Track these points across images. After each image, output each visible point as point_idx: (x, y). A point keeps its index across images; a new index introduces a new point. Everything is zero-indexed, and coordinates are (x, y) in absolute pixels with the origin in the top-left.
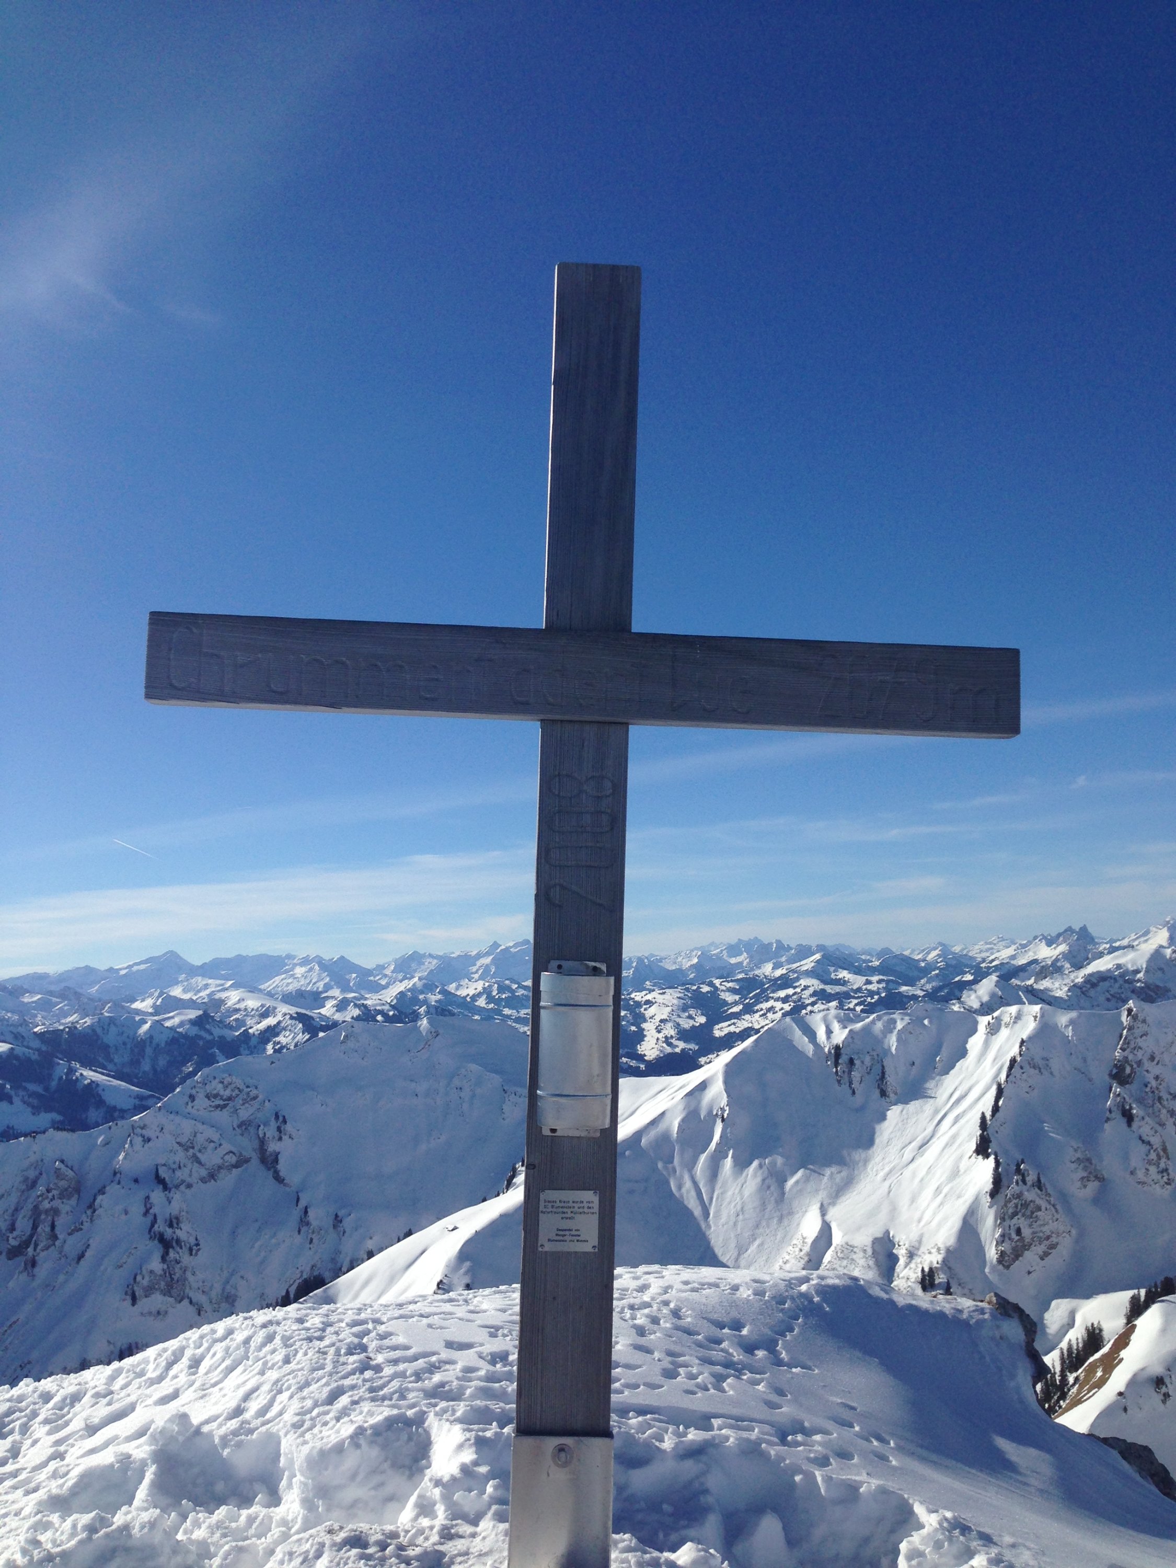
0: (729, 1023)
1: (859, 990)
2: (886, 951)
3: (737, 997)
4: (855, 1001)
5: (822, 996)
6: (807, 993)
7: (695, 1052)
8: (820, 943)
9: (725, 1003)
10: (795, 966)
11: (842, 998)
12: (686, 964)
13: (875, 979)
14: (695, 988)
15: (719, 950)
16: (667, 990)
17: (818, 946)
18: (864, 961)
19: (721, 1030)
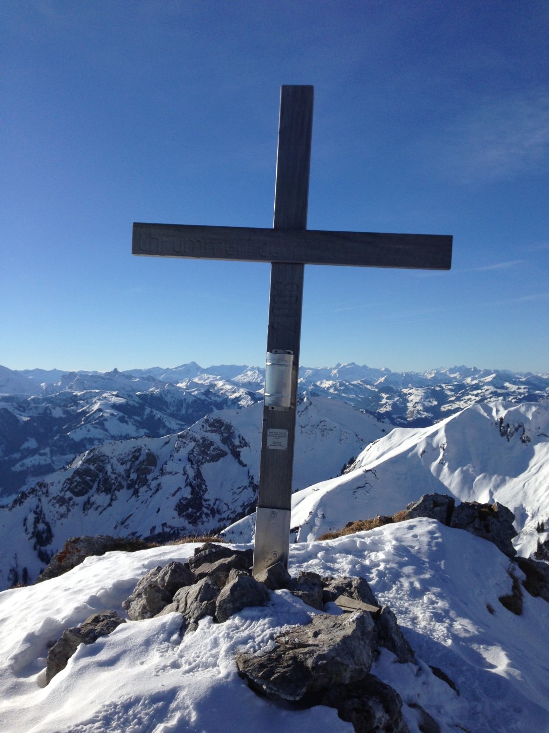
0: (448, 405)
1: (514, 392)
2: (529, 374)
3: (453, 393)
4: (512, 397)
5: (495, 394)
6: (487, 393)
7: (431, 418)
8: (496, 369)
9: (447, 396)
10: (482, 379)
11: (506, 395)
12: (429, 377)
13: (523, 387)
14: (433, 388)
15: (445, 371)
16: (419, 389)
17: (494, 370)
18: (518, 378)
19: (445, 408)
